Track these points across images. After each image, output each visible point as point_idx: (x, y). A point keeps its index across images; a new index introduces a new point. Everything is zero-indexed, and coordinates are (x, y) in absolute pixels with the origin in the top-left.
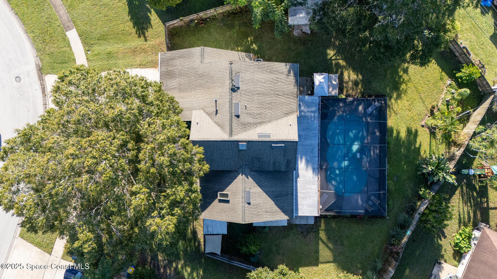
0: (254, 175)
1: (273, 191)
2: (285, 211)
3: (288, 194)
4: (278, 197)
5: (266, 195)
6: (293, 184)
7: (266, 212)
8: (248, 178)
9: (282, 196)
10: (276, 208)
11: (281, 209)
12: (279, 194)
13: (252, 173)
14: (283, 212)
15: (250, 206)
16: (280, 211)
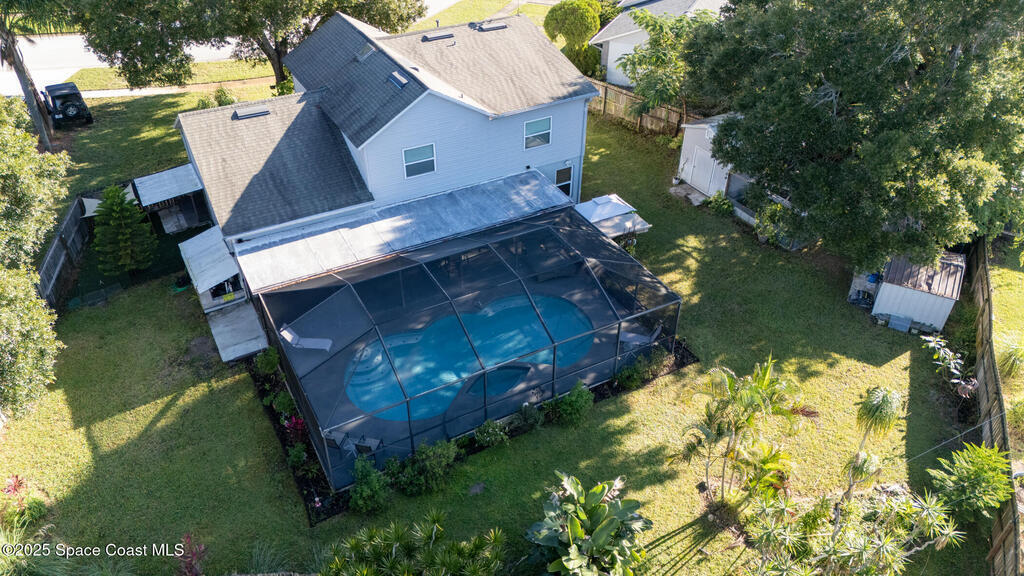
0: (310, 115)
1: (285, 165)
2: (238, 209)
3: (290, 204)
4: (274, 181)
5: (270, 151)
6: (324, 211)
7: (224, 160)
8: (299, 102)
9: (280, 192)
10: (242, 183)
11: (243, 196)
12: (282, 181)
13: (314, 109)
14: (236, 205)
15: (229, 121)
16: (238, 197)
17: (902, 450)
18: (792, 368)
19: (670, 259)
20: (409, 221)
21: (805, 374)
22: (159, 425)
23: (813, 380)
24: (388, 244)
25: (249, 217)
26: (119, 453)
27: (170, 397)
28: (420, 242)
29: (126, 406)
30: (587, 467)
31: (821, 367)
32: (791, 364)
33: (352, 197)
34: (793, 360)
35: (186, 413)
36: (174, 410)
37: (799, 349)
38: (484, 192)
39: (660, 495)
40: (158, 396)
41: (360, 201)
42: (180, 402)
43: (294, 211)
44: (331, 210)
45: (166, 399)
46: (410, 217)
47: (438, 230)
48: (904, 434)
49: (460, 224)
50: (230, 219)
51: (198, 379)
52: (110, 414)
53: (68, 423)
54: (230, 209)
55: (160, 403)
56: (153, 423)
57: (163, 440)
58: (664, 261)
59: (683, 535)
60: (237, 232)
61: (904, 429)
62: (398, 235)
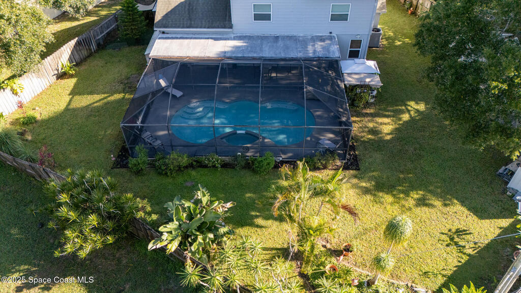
6: (205, 28)
9: (189, 13)
16: (169, 10)
17: (449, 273)
18: (416, 196)
19: (393, 111)
20: (244, 44)
21: (422, 202)
22: (95, 105)
23: (425, 209)
24: (225, 52)
25: (169, 22)
26: (74, 110)
27: (108, 95)
28: (241, 56)
29: (91, 93)
30: (249, 198)
31: (438, 203)
32: (417, 194)
33: (222, 24)
34: (421, 192)
35: (108, 103)
36: (105, 100)
37: (431, 188)
38: (296, 40)
39: (274, 227)
40: (104, 93)
41: (225, 27)
42: (109, 99)
43: (191, 24)
44: (208, 28)
45: (106, 95)
46: (247, 43)
47: (255, 52)
48: (460, 264)
49: (268, 52)
50: (160, 20)
51: (124, 91)
52: (84, 94)
53: (68, 92)
54: (162, 15)
55: (103, 96)
56: (94, 103)
57: (91, 111)
58: (388, 111)
59: (269, 252)
60: (161, 27)
61: (463, 261)
62: (234, 49)
